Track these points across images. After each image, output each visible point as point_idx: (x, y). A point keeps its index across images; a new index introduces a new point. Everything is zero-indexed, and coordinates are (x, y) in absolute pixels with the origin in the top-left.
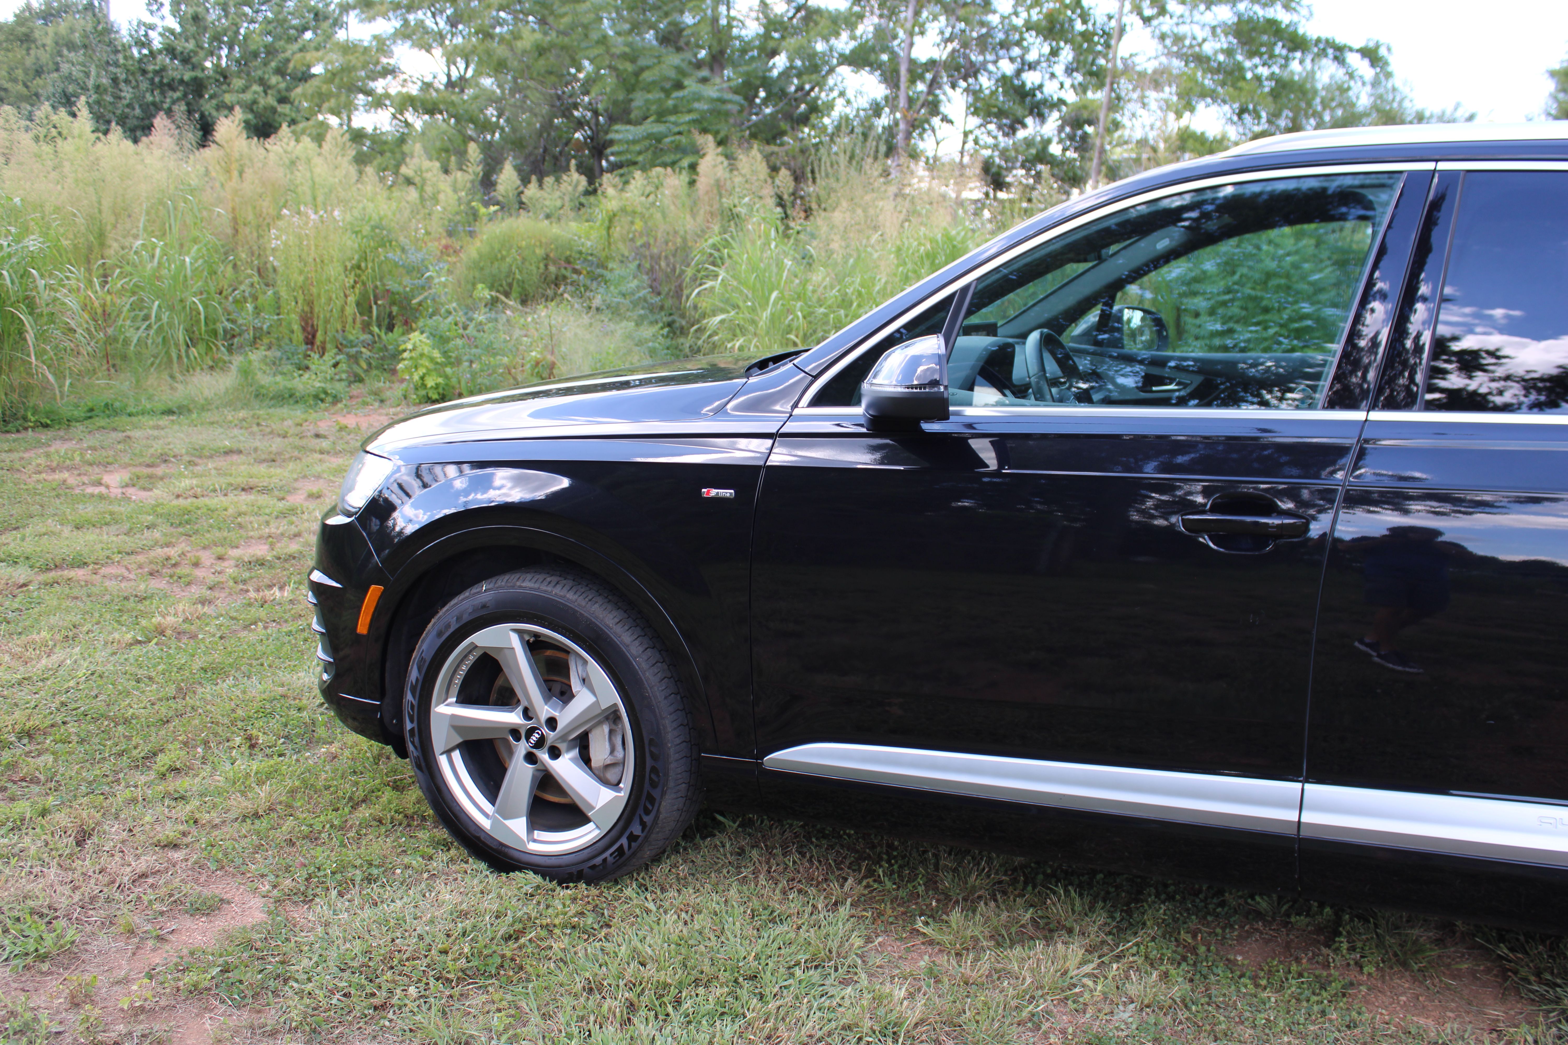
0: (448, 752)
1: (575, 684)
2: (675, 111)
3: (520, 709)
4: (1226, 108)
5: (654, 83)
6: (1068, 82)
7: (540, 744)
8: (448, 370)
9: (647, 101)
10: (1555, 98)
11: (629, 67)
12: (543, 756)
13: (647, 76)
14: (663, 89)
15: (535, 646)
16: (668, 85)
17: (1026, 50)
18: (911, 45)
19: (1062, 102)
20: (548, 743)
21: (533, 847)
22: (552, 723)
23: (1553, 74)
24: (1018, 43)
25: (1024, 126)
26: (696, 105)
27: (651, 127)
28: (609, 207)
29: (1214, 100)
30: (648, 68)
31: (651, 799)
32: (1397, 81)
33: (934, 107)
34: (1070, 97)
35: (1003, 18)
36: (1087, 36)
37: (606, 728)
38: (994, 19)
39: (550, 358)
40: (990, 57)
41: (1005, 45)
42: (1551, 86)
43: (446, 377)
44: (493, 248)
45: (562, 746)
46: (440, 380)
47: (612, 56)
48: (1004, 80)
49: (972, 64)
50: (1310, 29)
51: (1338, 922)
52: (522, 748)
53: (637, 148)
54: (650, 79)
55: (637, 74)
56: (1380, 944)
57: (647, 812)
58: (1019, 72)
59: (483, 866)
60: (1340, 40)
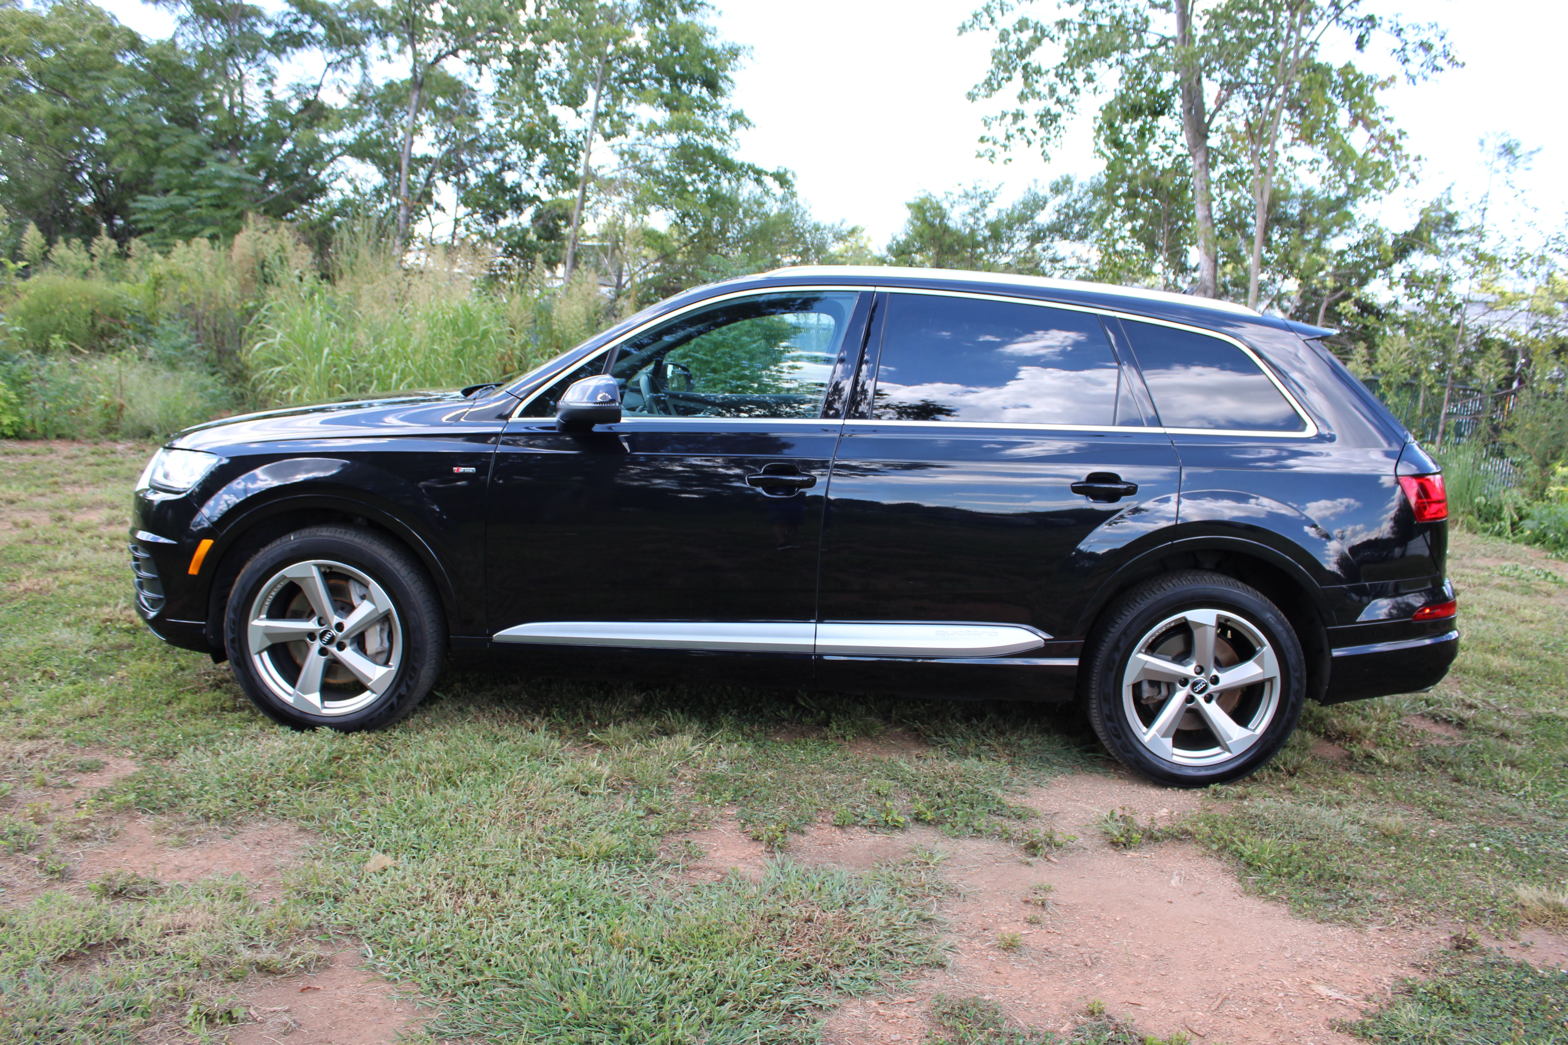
0: (259, 653)
1: (355, 600)
2: (195, 186)
3: (315, 619)
4: (672, 213)
5: (175, 160)
6: (542, 183)
7: (331, 641)
8: (22, 410)
9: (169, 175)
10: (912, 223)
11: (151, 143)
12: (333, 649)
13: (169, 153)
14: (184, 166)
15: (328, 575)
16: (187, 162)
17: (507, 154)
18: (412, 143)
19: (537, 198)
20: (337, 640)
21: (325, 712)
22: (340, 627)
23: (910, 206)
24: (502, 148)
25: (505, 216)
26: (217, 183)
27: (173, 199)
28: (156, 271)
29: (664, 206)
30: (168, 145)
31: (414, 669)
32: (799, 199)
33: (427, 196)
34: (545, 196)
35: (490, 126)
36: (560, 147)
37: (378, 628)
38: (481, 126)
39: (118, 400)
40: (477, 158)
41: (489, 149)
42: (908, 214)
43: (20, 416)
44: (41, 302)
45: (347, 642)
46: (15, 419)
47: (136, 132)
48: (488, 177)
49: (462, 162)
50: (737, 156)
51: (829, 717)
52: (317, 645)
53: (161, 217)
54: (171, 156)
55: (158, 150)
56: (853, 725)
57: (411, 678)
58: (500, 171)
59: (288, 728)
60: (758, 166)
